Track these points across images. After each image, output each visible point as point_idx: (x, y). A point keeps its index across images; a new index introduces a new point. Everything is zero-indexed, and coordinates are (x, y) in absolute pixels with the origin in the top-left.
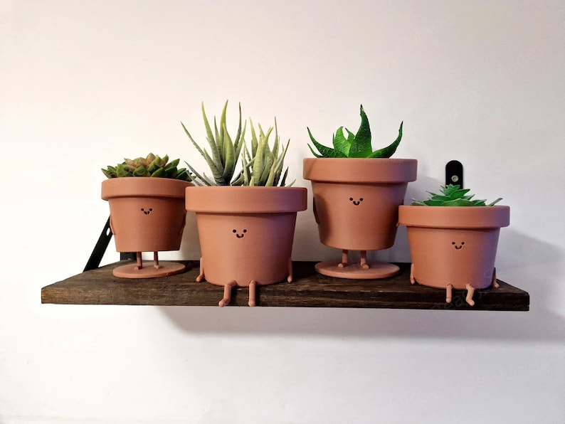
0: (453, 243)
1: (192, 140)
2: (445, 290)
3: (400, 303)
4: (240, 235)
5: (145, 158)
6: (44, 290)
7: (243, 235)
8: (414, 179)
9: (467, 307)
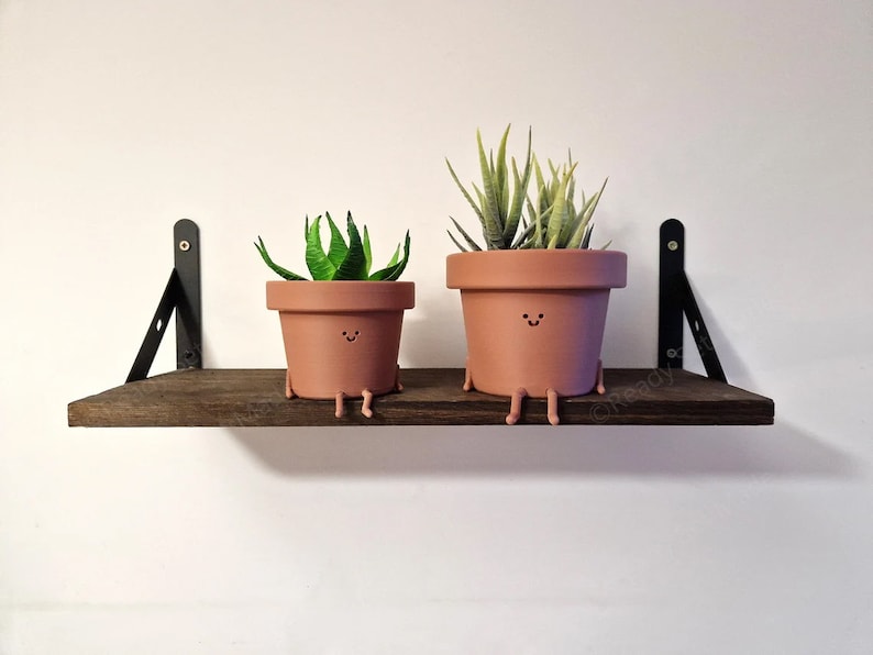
1: (460, 186)
4: (534, 322)
6: (72, 407)
7: (538, 322)
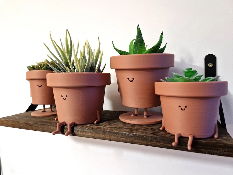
0: (180, 106)
2: (174, 136)
3: (146, 142)
5: (44, 62)
8: (173, 66)
9: (187, 150)
